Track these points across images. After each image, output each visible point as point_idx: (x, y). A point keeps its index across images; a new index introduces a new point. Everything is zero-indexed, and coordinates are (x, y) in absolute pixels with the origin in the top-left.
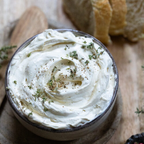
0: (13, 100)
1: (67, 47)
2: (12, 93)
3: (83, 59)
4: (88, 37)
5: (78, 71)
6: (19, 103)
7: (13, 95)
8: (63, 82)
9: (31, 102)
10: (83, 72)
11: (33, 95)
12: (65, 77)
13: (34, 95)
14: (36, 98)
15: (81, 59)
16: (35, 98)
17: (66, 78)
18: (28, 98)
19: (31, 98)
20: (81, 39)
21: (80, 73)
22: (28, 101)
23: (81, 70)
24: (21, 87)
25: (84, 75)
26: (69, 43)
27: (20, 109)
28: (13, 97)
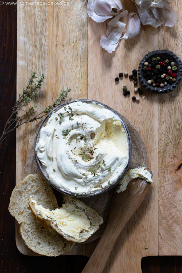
0: (92, 194)
1: (56, 136)
2: (86, 193)
3: (73, 125)
4: (51, 115)
5: (83, 133)
6: (96, 189)
9: (99, 179)
10: (85, 129)
11: (94, 176)
12: (85, 146)
13: (94, 175)
14: (97, 175)
15: (72, 127)
18: (95, 181)
19: (96, 179)
20: (51, 122)
21: (86, 132)
22: (97, 182)
23: (83, 131)
24: (83, 184)
25: (88, 129)
26: (54, 134)
27: (101, 190)
28: (89, 193)
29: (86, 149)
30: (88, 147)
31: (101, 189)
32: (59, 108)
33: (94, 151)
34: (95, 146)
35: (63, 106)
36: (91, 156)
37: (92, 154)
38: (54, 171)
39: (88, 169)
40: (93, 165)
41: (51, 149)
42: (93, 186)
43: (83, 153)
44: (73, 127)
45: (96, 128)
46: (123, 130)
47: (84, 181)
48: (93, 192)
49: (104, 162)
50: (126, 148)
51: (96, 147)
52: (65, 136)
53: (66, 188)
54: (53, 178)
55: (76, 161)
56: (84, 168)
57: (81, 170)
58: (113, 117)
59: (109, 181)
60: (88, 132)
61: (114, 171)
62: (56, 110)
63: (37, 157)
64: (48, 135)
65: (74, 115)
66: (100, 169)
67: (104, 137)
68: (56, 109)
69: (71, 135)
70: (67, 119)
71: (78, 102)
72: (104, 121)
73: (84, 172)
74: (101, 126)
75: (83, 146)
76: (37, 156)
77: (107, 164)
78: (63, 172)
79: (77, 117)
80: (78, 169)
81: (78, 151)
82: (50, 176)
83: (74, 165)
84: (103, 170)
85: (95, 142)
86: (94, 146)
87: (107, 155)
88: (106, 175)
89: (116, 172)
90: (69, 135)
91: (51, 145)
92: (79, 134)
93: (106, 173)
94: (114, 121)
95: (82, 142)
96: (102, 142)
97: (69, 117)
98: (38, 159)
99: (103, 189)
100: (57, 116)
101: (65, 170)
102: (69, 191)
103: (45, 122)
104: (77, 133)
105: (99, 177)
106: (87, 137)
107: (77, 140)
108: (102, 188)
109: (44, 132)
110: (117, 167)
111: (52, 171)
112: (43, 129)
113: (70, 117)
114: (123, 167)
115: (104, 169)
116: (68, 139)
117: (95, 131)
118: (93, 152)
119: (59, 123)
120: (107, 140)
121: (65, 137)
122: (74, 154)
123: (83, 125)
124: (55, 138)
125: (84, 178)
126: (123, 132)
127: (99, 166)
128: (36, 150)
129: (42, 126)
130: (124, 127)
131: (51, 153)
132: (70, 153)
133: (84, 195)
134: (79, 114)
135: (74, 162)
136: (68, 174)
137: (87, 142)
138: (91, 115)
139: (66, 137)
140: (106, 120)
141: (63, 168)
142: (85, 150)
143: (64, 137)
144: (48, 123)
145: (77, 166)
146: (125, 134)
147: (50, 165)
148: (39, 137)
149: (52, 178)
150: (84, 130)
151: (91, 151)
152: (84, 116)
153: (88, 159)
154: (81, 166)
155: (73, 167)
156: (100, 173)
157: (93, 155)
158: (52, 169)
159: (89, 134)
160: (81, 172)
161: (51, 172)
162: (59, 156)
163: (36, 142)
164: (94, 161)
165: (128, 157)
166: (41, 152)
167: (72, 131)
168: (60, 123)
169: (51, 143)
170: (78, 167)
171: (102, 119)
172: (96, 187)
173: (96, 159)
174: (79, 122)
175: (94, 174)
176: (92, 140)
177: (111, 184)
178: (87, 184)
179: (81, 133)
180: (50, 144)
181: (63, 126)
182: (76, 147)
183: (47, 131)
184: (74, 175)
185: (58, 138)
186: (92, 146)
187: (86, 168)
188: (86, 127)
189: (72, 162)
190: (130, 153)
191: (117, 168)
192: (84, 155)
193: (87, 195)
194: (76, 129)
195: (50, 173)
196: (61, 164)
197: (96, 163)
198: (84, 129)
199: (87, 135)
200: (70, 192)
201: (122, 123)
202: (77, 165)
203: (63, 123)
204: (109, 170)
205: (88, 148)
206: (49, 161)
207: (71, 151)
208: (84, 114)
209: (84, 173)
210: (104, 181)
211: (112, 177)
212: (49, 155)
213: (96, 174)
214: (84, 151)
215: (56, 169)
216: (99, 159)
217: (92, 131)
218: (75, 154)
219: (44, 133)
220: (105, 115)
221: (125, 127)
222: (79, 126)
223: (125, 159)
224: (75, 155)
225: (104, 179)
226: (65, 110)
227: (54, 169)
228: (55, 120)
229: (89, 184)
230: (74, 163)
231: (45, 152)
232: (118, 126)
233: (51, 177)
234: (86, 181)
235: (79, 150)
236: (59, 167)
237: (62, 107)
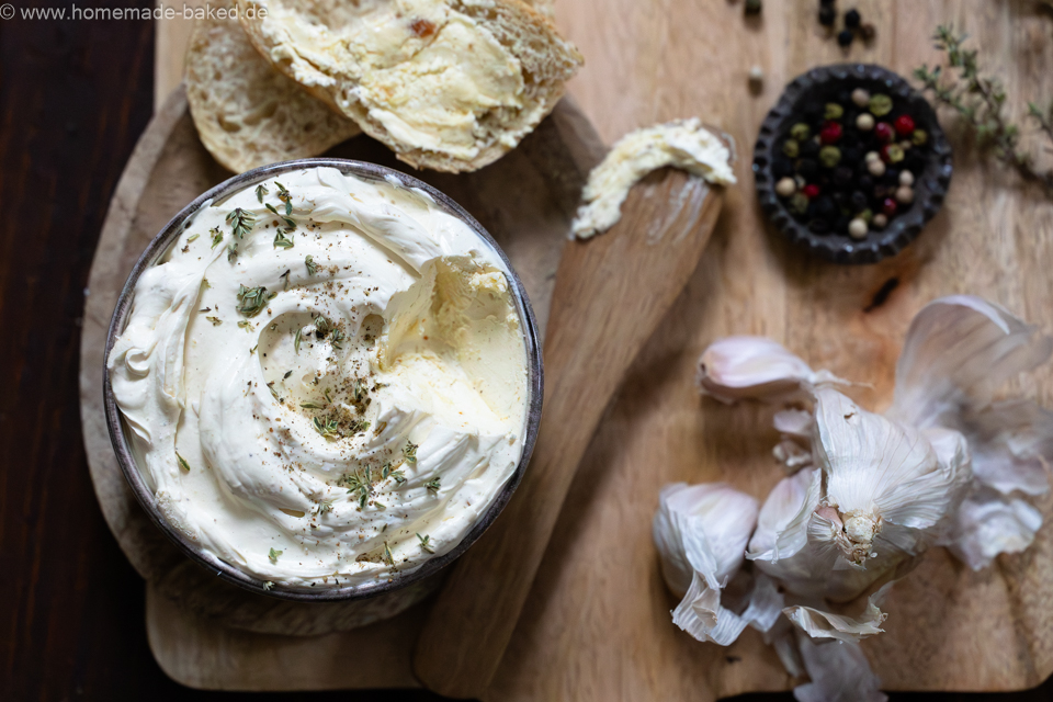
0: (342, 586)
1: (208, 310)
2: (316, 581)
3: (288, 271)
5: (328, 309)
6: (366, 568)
7: (326, 581)
8: (342, 381)
9: (379, 524)
10: (340, 295)
11: (358, 510)
12: (334, 367)
13: (359, 505)
14: (376, 503)
15: (284, 279)
16: (373, 507)
17: (336, 363)
18: (361, 530)
19: (366, 521)
20: (191, 246)
21: (342, 307)
22: (371, 534)
23: (329, 300)
24: (306, 541)
25: (355, 296)
26: (199, 299)
27: (387, 574)
28: (332, 582)
29: (337, 383)
30: (344, 376)
31: (385, 571)
32: (233, 188)
33: (371, 395)
34: (379, 373)
35: (253, 181)
36: (356, 419)
37: (362, 411)
38: (184, 467)
39: (338, 476)
40: (360, 456)
41: (178, 366)
42: (352, 552)
43: (321, 402)
44: (286, 280)
45: (392, 293)
46: (512, 317)
47: (313, 527)
48: (348, 581)
49: (412, 448)
50: (517, 396)
51: (381, 378)
52: (248, 316)
53: (230, 551)
54: (174, 497)
55: (286, 433)
56: (317, 467)
57: (306, 476)
58: (473, 254)
59: (427, 538)
60: (353, 309)
61: (451, 494)
62: (219, 197)
63: (113, 397)
64: (170, 303)
65: (298, 227)
66: (390, 478)
67: (426, 338)
68: (220, 191)
69: (275, 314)
70: (264, 239)
71: (319, 168)
72: (430, 265)
73: (316, 484)
74: (412, 287)
75: (323, 367)
76: (113, 394)
77: (424, 459)
78: (223, 478)
79: (311, 235)
80: (291, 469)
81: (299, 391)
82: (161, 488)
83: (276, 450)
84: (402, 486)
85: (378, 356)
86: (372, 374)
87: (426, 423)
88: (413, 509)
89: (462, 502)
90: (265, 312)
91: (181, 348)
92: (313, 315)
93: (417, 498)
94: (474, 270)
95: (324, 349)
96: (412, 361)
97: (272, 234)
98: (118, 406)
99: (395, 569)
100: (221, 222)
101: (232, 469)
102: (243, 563)
103: (162, 246)
104: (302, 308)
105: (384, 514)
106: (347, 332)
107: (300, 339)
108: (391, 566)
109: (156, 286)
110: (466, 478)
111: (175, 470)
112: (151, 275)
113: (279, 231)
114: (495, 480)
115: (409, 483)
116: (259, 330)
117: (384, 307)
118: (369, 401)
119: (226, 254)
120: (434, 355)
121: (249, 320)
122: (282, 401)
123: (332, 273)
124: (202, 319)
125: (315, 514)
126: (512, 324)
127: (390, 465)
128: (110, 365)
129: (151, 262)
130: (515, 303)
131: (176, 386)
132: (264, 394)
133: (306, 588)
134: (320, 223)
135: (275, 434)
136: (244, 489)
137: (346, 351)
138: (377, 234)
139: (253, 321)
140: (436, 263)
141: (224, 458)
142: (331, 386)
143: (242, 319)
144: (176, 251)
145: (287, 458)
146: (519, 332)
147: (168, 437)
148: (131, 310)
149: (169, 500)
150: (338, 298)
151: (360, 397)
152: (342, 233)
153: (341, 430)
154: (306, 458)
155: (269, 457)
156: (387, 495)
157: (366, 413)
158: (175, 459)
159: (359, 319)
160: (303, 486)
161: (167, 474)
162: (213, 400)
163: (114, 330)
164: (367, 442)
165: (521, 439)
166: (134, 376)
167: (281, 295)
168: (234, 255)
169: (182, 339)
170: (291, 460)
171: (421, 258)
172: (367, 560)
173: (379, 431)
174: (315, 260)
175: (360, 500)
176: (367, 345)
177: (432, 549)
178: (325, 542)
179: (320, 308)
180: (177, 344)
181: (244, 272)
182: (294, 369)
183: (170, 285)
184: (270, 493)
185: (216, 321)
186: (364, 371)
187: (328, 467)
188: (345, 282)
189: (267, 436)
190: (530, 421)
191: (469, 482)
192: (325, 411)
193: (319, 593)
194: (303, 291)
195: (164, 476)
196: (217, 440)
197: (375, 450)
198: (337, 294)
199: (347, 322)
200: (246, 570)
201: (508, 281)
202: (287, 449)
203: (245, 261)
204: (432, 487)
205: (347, 381)
206: (164, 420)
207: (270, 385)
208: (342, 225)
209: (316, 489)
210: (404, 534)
211: (442, 522)
212: (166, 393)
213: (369, 500)
214: (328, 391)
215: (194, 460)
216: (391, 433)
217: (370, 304)
218: (287, 401)
219: (157, 291)
220: (435, 239)
221: (520, 301)
222: (317, 274)
223: (507, 446)
224: (285, 408)
225: (403, 524)
226: (260, 199)
227: (181, 460)
228: (210, 242)
229: (334, 541)
230: (275, 439)
231: (151, 375)
232: (492, 295)
233: (165, 496)
234: (321, 528)
235: (304, 384)
236: (208, 453)
237: (247, 183)
